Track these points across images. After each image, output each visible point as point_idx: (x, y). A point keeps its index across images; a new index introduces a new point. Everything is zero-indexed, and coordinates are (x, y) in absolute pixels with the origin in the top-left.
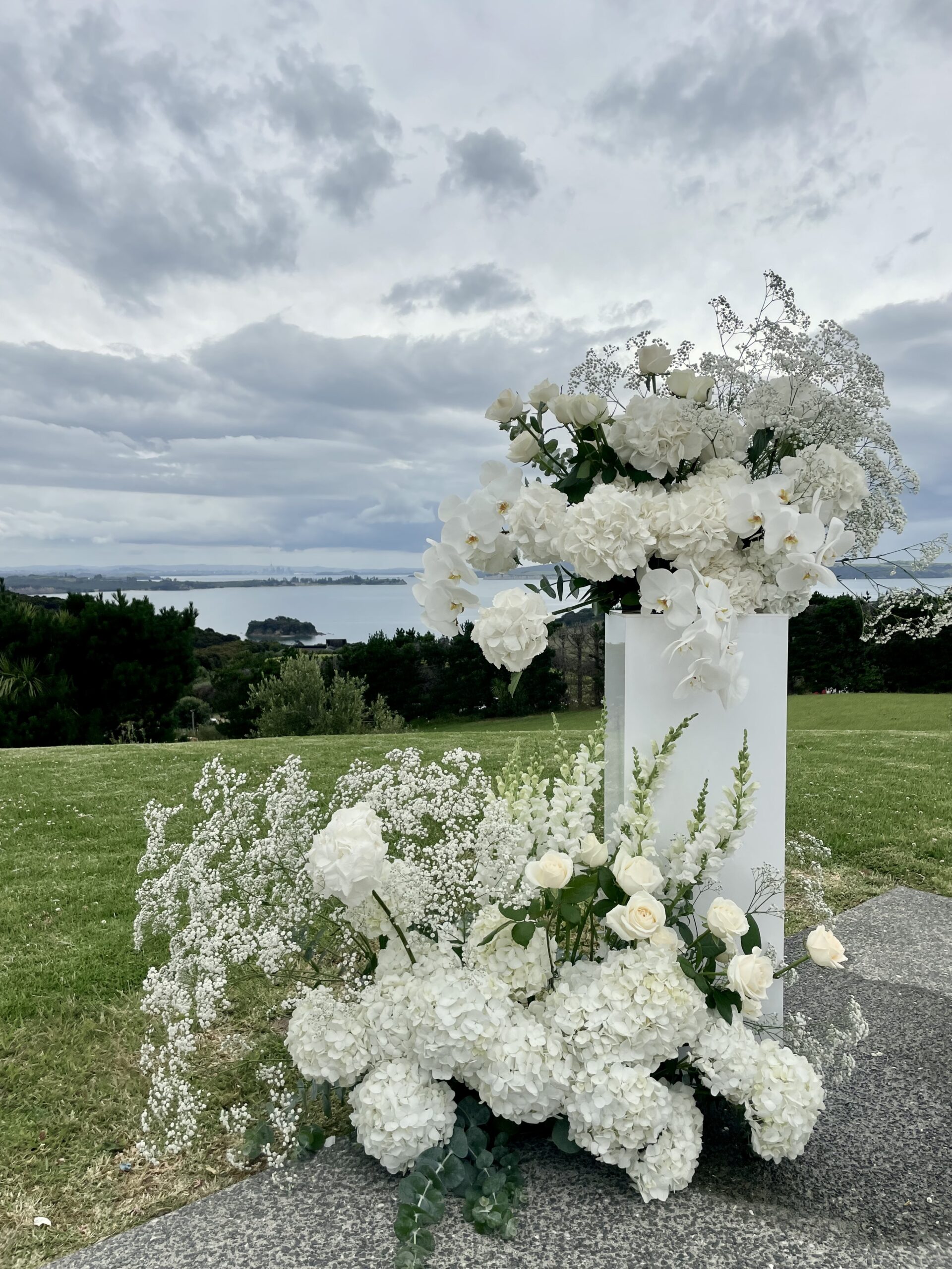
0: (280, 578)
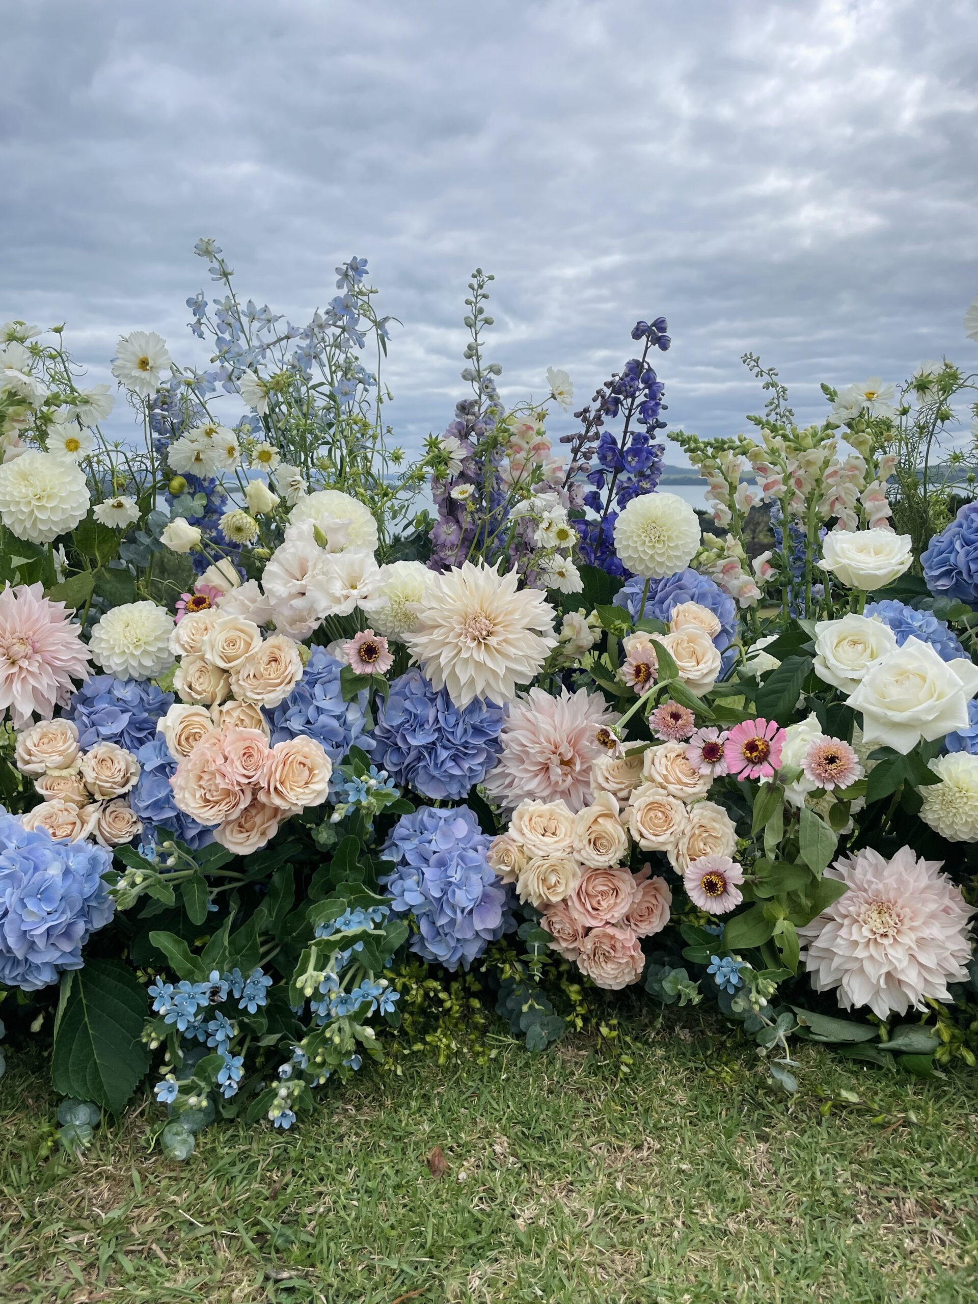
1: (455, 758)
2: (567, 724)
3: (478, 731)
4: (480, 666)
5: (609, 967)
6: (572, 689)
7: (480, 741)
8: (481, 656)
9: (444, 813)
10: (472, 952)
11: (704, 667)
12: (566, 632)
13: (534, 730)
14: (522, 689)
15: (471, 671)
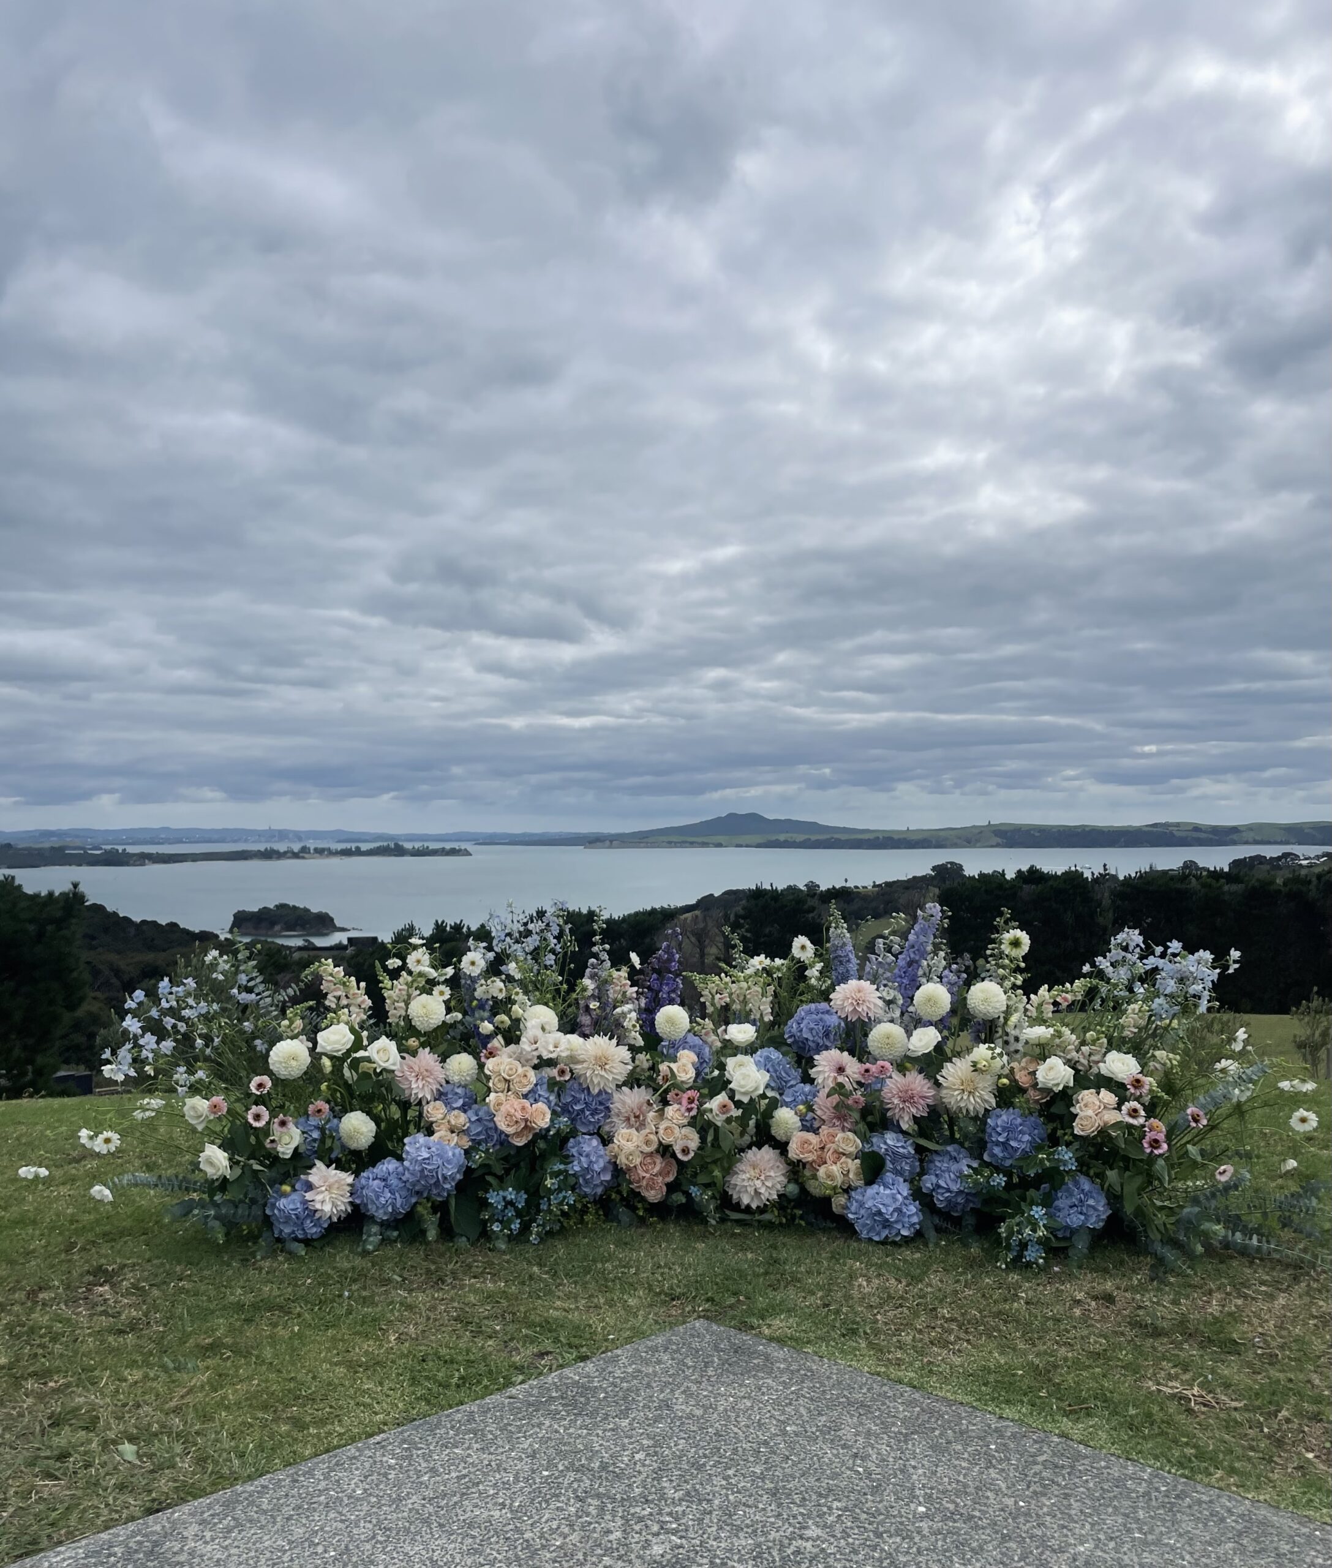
0: (282, 847)
1: (592, 1114)
2: (637, 1101)
3: (601, 1103)
4: (602, 1076)
5: (653, 1192)
6: (639, 1086)
7: (602, 1107)
8: (603, 1073)
9: (587, 1137)
10: (599, 1190)
11: (688, 1076)
12: (637, 1062)
13: (624, 1103)
14: (618, 1087)
15: (599, 1079)
